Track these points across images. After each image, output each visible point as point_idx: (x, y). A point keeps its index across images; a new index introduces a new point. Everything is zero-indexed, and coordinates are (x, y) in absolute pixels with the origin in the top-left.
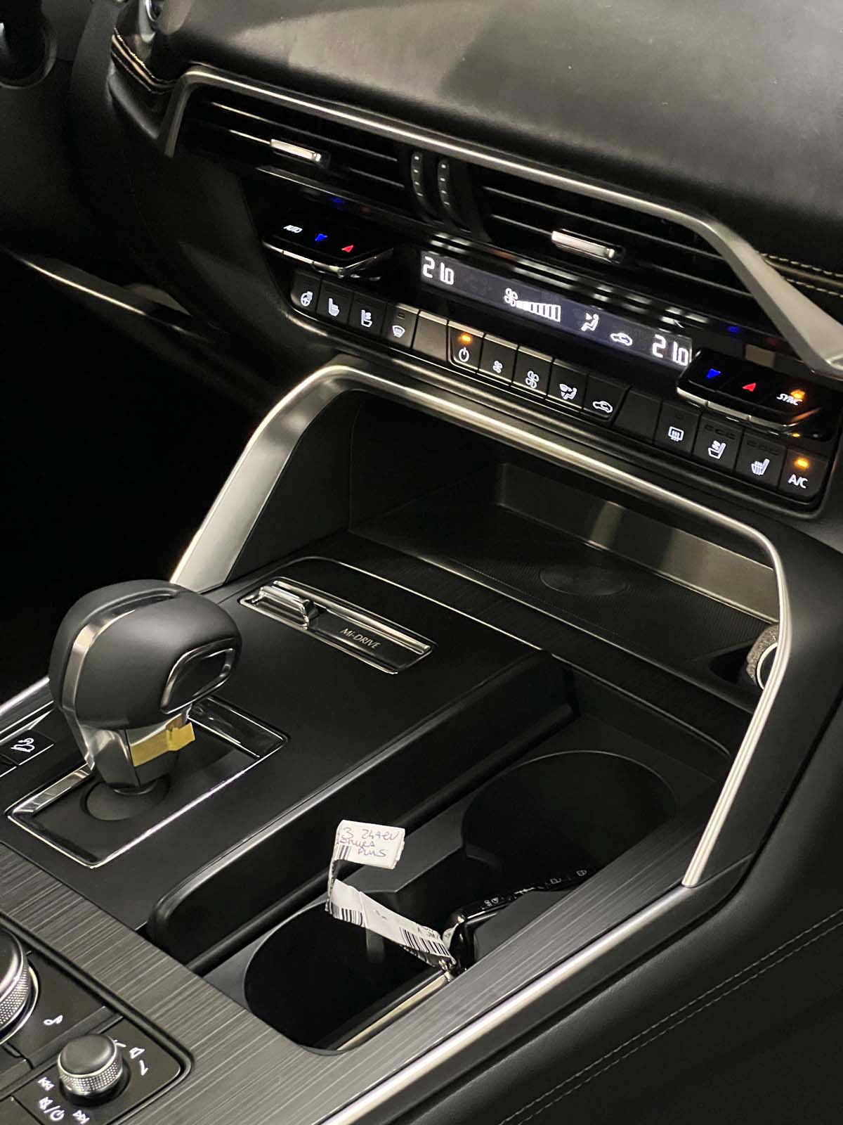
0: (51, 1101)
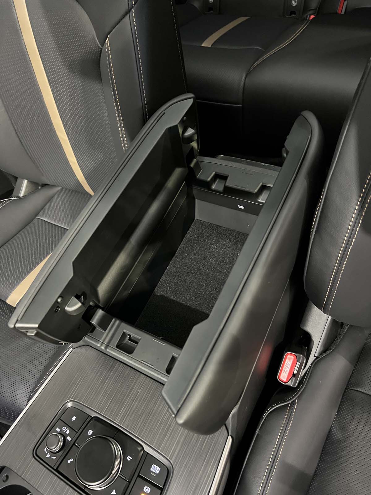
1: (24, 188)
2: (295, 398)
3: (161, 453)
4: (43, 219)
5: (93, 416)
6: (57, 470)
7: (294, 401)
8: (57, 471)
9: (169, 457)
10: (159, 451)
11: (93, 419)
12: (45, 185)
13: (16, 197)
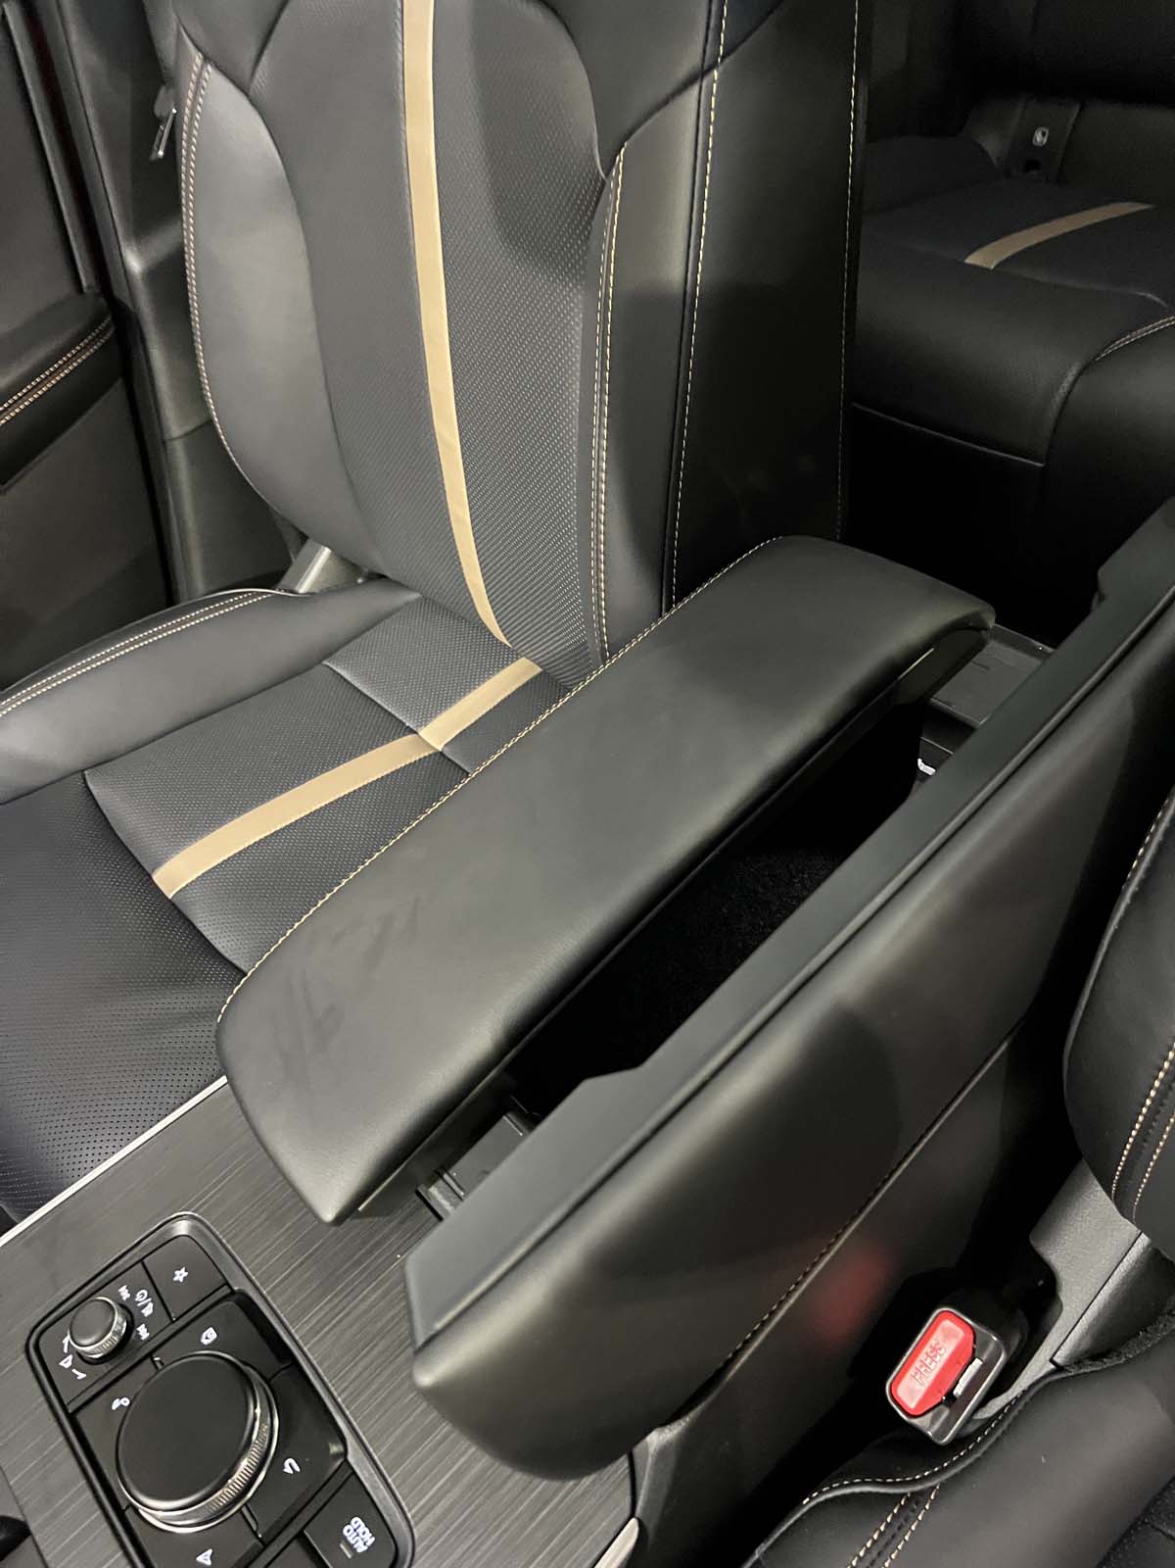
0: (143, 1311)
1: (315, 569)
2: (929, 1484)
3: (393, 1486)
4: (339, 671)
5: (236, 1288)
6: (72, 1418)
7: (924, 1494)
8: (71, 1421)
9: (413, 1511)
10: (390, 1480)
11: (235, 1297)
12: (376, 577)
13: (286, 591)
